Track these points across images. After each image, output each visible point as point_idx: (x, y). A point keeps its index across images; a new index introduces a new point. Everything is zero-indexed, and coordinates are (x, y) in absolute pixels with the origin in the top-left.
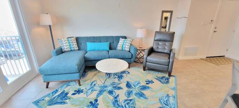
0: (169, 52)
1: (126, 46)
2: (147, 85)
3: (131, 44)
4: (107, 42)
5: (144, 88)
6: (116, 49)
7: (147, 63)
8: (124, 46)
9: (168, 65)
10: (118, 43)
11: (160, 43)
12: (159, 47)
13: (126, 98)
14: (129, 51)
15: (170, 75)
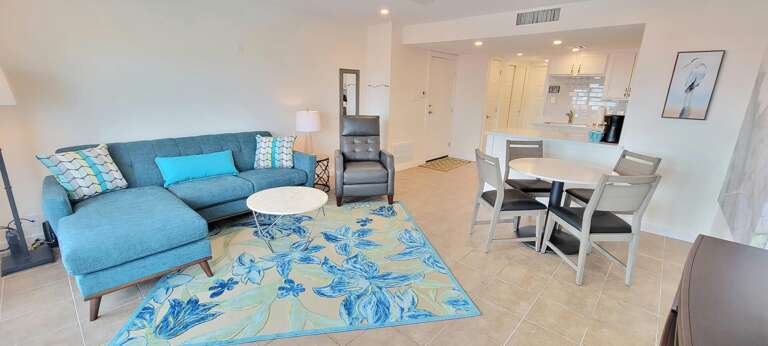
0: (377, 158)
1: (285, 157)
2: (365, 227)
3: (294, 152)
4: (222, 150)
5: (363, 233)
6: (253, 168)
7: (345, 186)
8: (277, 156)
9: (387, 182)
10: (255, 149)
11: (357, 141)
12: (357, 150)
13: (346, 258)
14: (293, 167)
15: (391, 202)
